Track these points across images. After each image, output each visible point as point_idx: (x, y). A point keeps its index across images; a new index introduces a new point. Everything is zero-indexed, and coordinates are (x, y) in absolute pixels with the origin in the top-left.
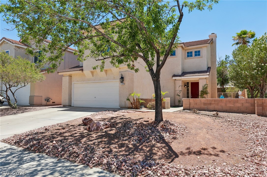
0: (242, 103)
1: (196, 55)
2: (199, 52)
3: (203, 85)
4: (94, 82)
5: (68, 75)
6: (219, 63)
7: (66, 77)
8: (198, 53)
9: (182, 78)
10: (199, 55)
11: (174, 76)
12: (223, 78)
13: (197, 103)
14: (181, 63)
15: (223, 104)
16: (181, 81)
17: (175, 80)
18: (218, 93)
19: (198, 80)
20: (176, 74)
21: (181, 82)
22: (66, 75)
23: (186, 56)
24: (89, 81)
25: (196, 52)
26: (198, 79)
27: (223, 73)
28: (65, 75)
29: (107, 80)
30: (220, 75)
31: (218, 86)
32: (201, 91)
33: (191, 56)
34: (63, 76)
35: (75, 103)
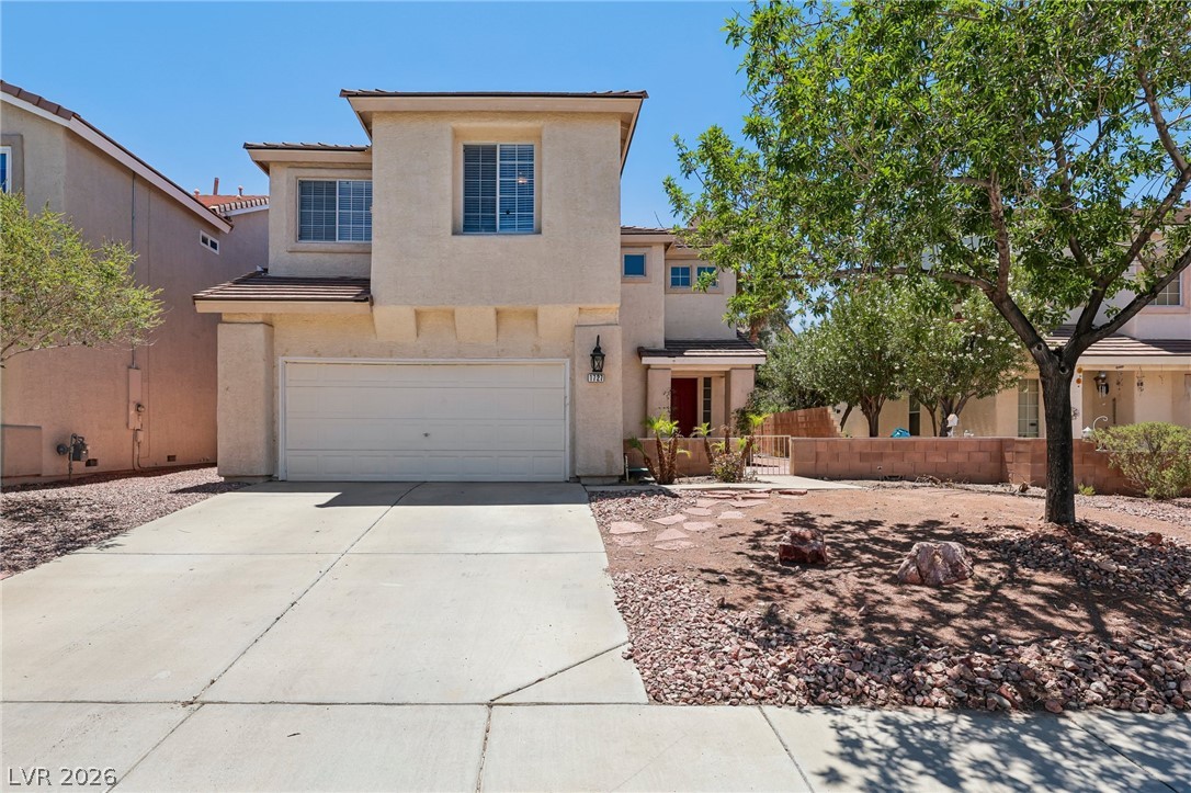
0: (969, 453)
4: (417, 360)
5: (260, 320)
7: (243, 327)
9: (677, 363)
11: (643, 352)
13: (838, 455)
14: (662, 306)
15: (917, 457)
16: (670, 371)
17: (649, 366)
22: (244, 320)
23: (669, 282)
24: (391, 356)
28: (236, 319)
29: (499, 356)
33: (687, 283)
34: (217, 318)
35: (290, 461)
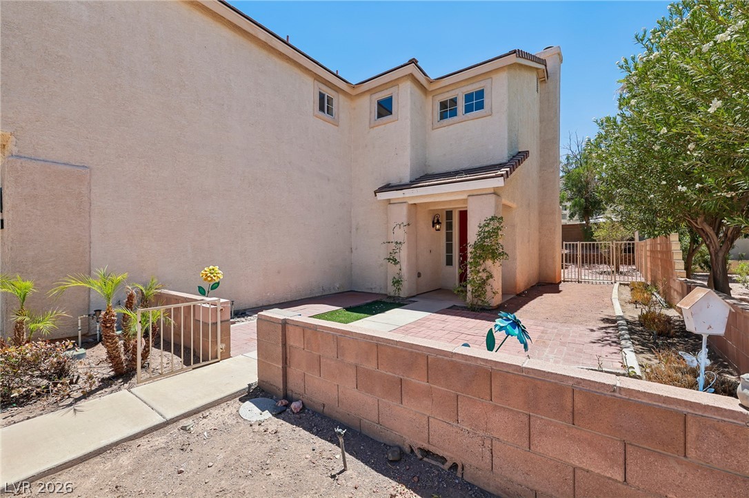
1: (468, 109)
2: (480, 94)
3: (483, 223)
6: (579, 157)
8: (476, 101)
9: (407, 195)
10: (480, 106)
11: (388, 188)
12: (586, 199)
14: (409, 141)
16: (405, 205)
17: (389, 202)
18: (564, 243)
19: (465, 201)
20: (394, 181)
21: (404, 209)
23: (437, 116)
25: (468, 97)
26: (464, 197)
27: (588, 183)
30: (579, 191)
31: (574, 219)
32: (476, 246)
33: (454, 113)
